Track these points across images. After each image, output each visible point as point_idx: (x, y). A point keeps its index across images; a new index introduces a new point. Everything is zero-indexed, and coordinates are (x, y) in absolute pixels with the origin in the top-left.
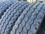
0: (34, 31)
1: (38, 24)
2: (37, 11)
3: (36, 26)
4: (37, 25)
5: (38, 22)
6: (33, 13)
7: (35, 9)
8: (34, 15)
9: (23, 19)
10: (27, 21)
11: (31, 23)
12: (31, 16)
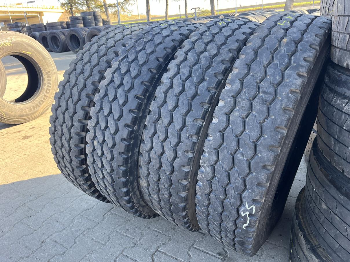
0: (295, 81)
1: (303, 63)
2: (294, 33)
3: (298, 69)
4: (302, 66)
5: (305, 60)
6: (285, 40)
7: (287, 30)
8: (287, 44)
9: (253, 60)
10: (269, 64)
11: (281, 64)
12: (277, 49)
